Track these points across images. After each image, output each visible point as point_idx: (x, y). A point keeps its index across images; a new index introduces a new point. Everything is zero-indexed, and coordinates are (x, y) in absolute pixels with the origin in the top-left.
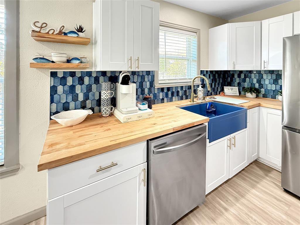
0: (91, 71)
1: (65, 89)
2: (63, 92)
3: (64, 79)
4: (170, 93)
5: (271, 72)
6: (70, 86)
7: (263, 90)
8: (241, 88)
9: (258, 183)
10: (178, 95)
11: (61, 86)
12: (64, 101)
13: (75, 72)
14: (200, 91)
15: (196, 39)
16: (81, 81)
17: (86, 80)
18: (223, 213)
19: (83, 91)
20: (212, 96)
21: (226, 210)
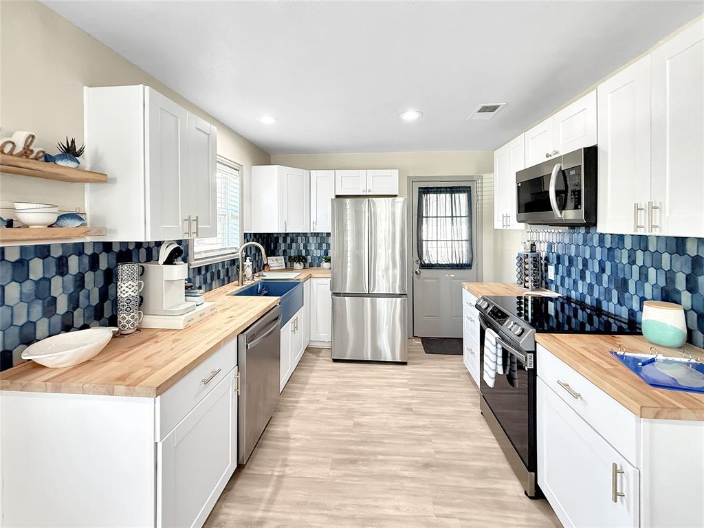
0: (83, 243)
1: (23, 290)
2: (21, 298)
3: (23, 265)
4: (209, 275)
5: (317, 235)
6: (37, 282)
7: (309, 257)
8: (287, 257)
9: (313, 366)
10: (219, 278)
11: (14, 283)
12: (21, 320)
13: (48, 247)
14: (248, 266)
15: (238, 181)
16: (62, 266)
17: (74, 263)
18: (295, 406)
19: (67, 290)
20: (260, 273)
21: (297, 402)
